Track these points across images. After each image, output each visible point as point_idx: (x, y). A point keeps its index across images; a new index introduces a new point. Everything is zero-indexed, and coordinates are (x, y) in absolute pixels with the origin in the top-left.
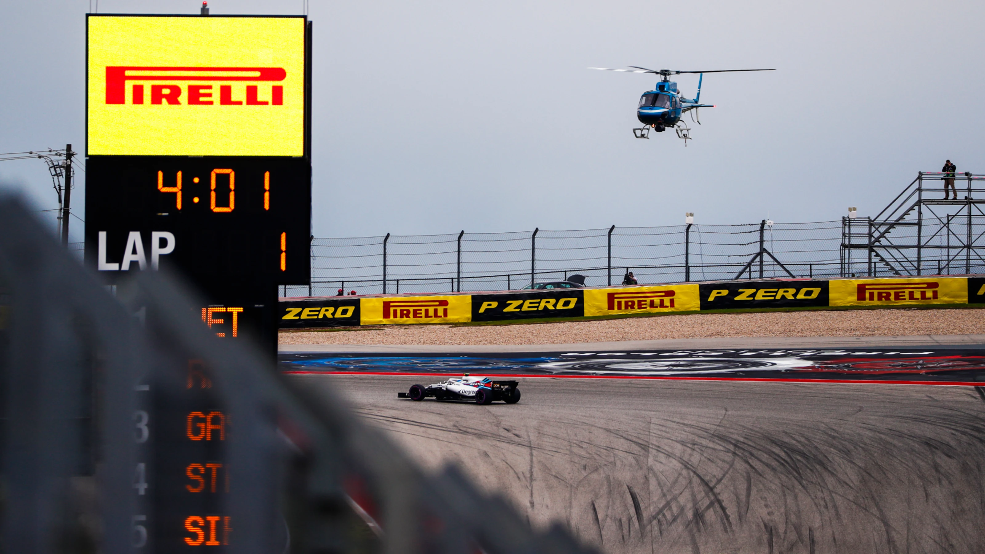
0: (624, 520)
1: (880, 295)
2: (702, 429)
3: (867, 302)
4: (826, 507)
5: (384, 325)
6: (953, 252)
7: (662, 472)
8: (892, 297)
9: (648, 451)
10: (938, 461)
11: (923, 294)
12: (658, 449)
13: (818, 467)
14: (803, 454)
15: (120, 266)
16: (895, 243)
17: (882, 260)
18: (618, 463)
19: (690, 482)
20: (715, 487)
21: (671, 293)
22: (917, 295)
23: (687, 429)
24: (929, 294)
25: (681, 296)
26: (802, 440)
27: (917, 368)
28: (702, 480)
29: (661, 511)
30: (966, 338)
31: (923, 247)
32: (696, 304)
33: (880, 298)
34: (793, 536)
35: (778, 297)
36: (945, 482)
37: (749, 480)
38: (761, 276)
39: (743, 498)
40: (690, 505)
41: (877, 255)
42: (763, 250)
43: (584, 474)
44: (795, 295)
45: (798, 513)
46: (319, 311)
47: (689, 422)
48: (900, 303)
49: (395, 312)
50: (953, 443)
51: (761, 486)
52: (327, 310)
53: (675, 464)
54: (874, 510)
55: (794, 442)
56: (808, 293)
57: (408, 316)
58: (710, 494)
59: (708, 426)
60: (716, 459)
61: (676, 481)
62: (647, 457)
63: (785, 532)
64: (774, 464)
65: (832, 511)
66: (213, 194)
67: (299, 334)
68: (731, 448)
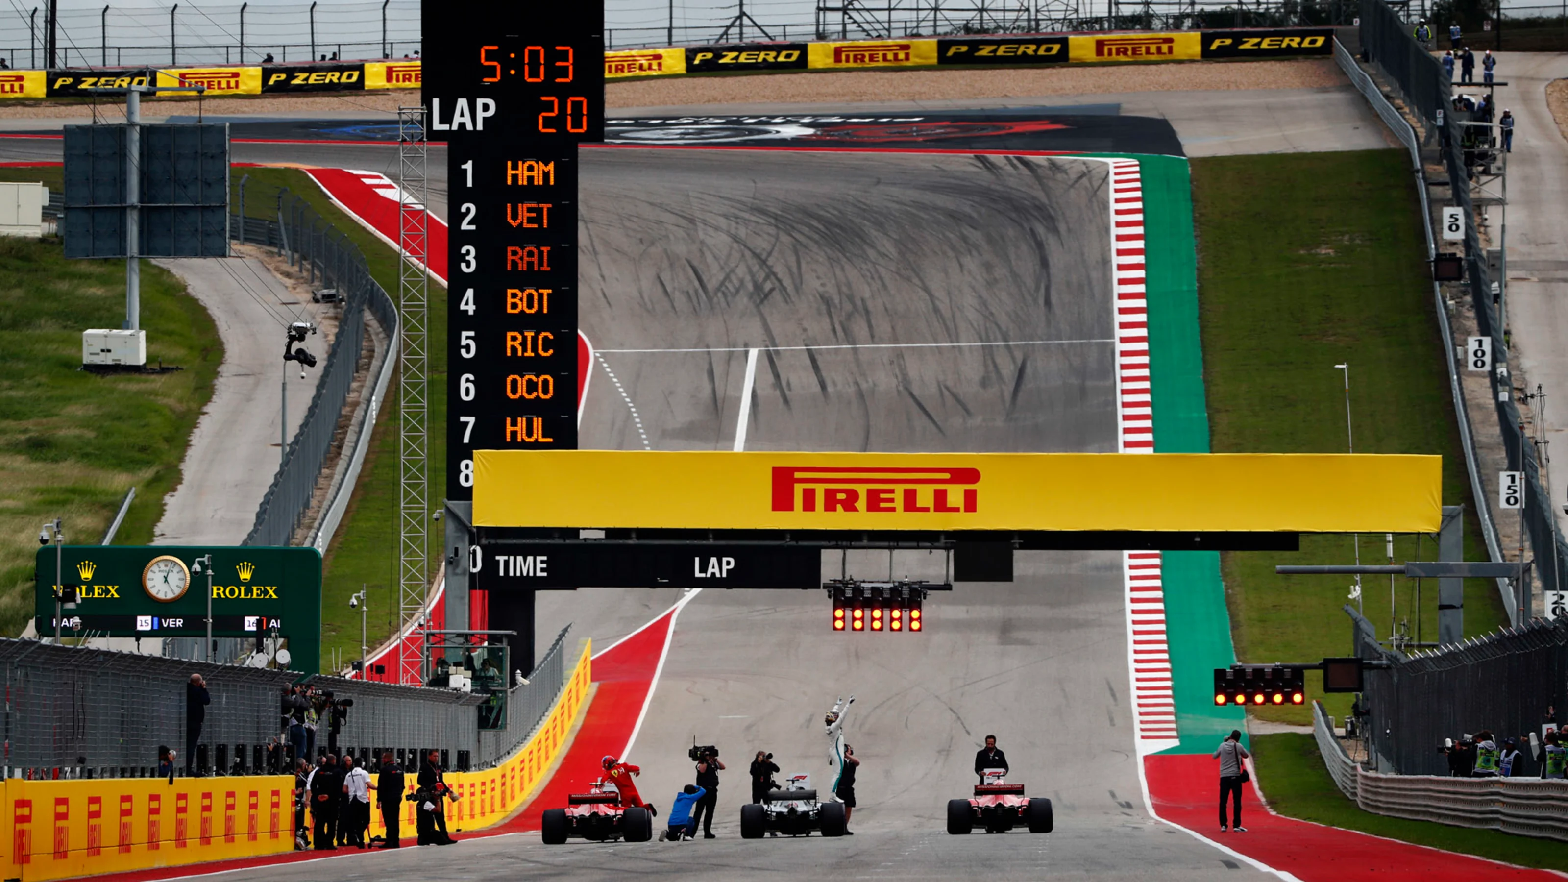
0: (692, 292)
1: (855, 57)
2: (739, 202)
3: (843, 65)
4: (873, 278)
5: (388, 89)
6: (922, 14)
7: (714, 245)
8: (867, 59)
9: (695, 225)
10: (965, 232)
11: (896, 56)
12: (705, 222)
13: (857, 239)
14: (841, 228)
15: (451, 127)
16: (867, 7)
17: (855, 22)
18: (671, 237)
19: (743, 255)
20: (766, 259)
21: (658, 57)
22: (890, 56)
23: (726, 202)
24: (901, 55)
25: (667, 59)
26: (836, 212)
27: (913, 136)
28: (754, 253)
29: (722, 283)
30: (948, 103)
31: (894, 9)
32: (680, 67)
33: (855, 60)
34: (848, 307)
35: (760, 60)
36: (974, 253)
37: (796, 253)
38: (741, 38)
39: (795, 270)
40: (748, 278)
41: (850, 17)
42: (743, 14)
43: (643, 247)
44: (776, 58)
45: (849, 285)
46: (326, 76)
47: (726, 195)
48: (873, 64)
49: (398, 76)
50: (975, 215)
51: (809, 259)
52: (333, 75)
53: (725, 238)
54: (916, 280)
55: (829, 215)
56: (788, 56)
57: (409, 80)
58: (764, 267)
59: (744, 199)
60: (761, 233)
61: (729, 255)
62: (696, 230)
63: (841, 303)
64: (816, 237)
65: (879, 282)
66: (527, 67)
67: (311, 99)
68: (773, 221)
